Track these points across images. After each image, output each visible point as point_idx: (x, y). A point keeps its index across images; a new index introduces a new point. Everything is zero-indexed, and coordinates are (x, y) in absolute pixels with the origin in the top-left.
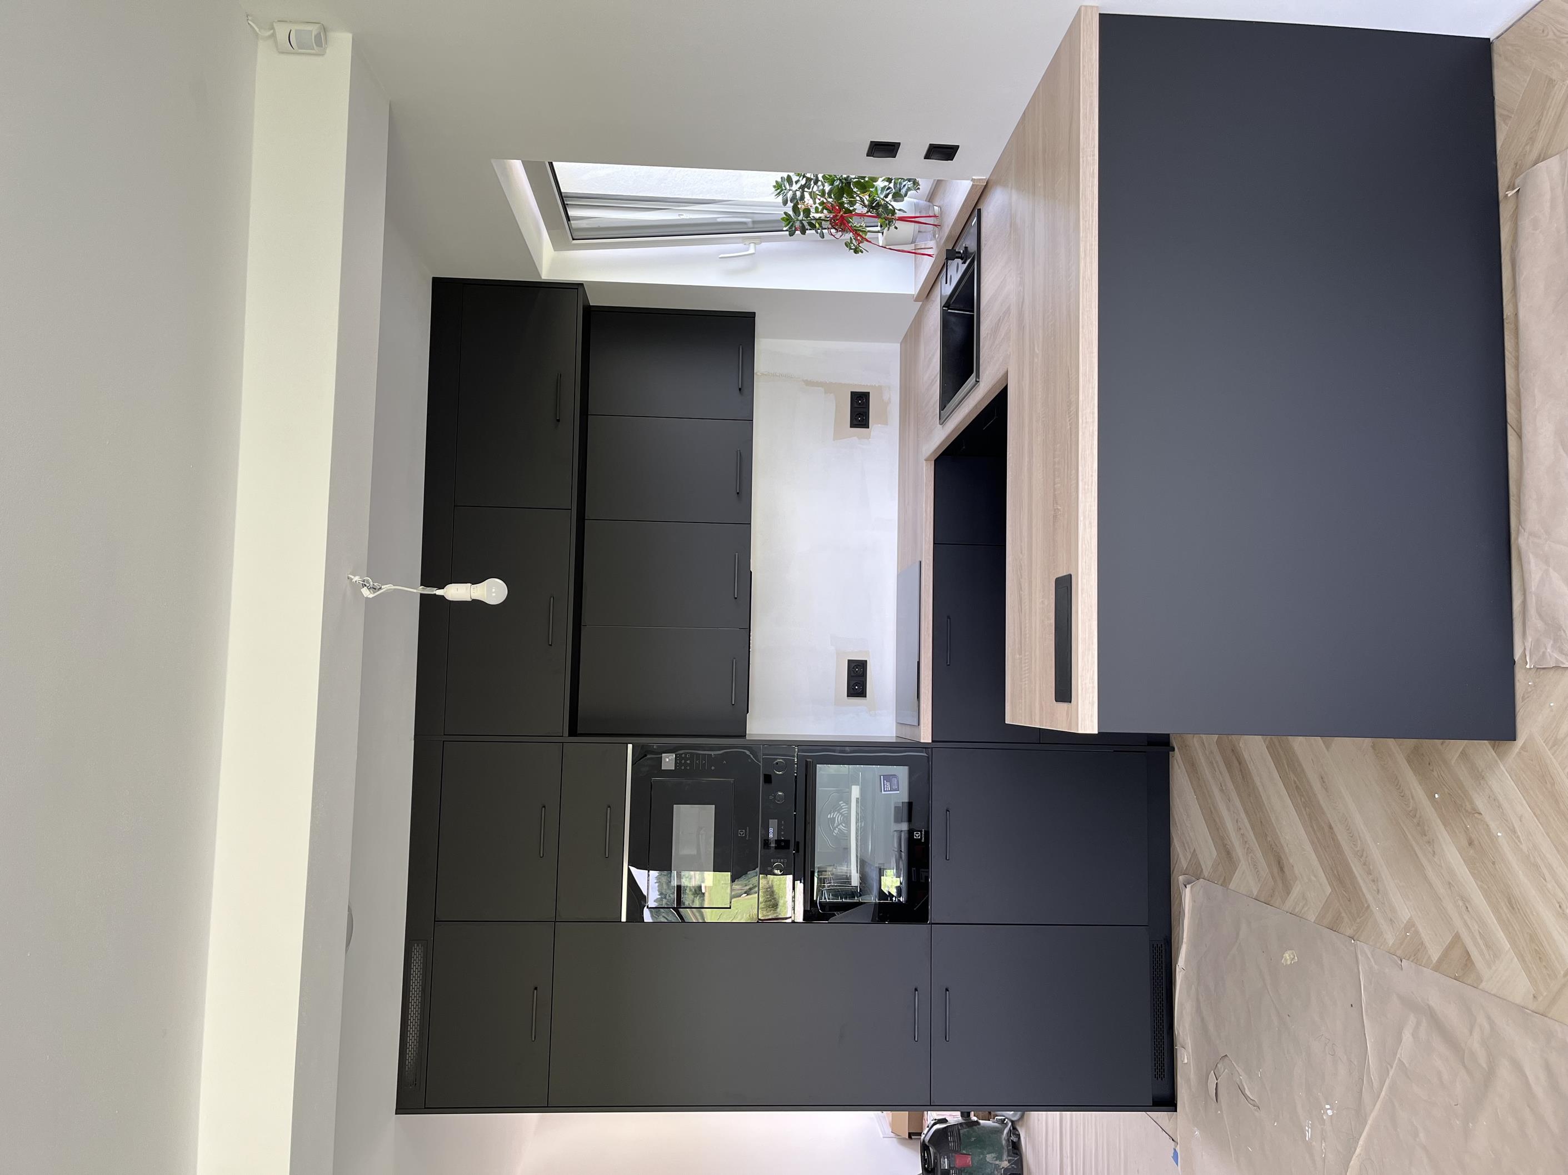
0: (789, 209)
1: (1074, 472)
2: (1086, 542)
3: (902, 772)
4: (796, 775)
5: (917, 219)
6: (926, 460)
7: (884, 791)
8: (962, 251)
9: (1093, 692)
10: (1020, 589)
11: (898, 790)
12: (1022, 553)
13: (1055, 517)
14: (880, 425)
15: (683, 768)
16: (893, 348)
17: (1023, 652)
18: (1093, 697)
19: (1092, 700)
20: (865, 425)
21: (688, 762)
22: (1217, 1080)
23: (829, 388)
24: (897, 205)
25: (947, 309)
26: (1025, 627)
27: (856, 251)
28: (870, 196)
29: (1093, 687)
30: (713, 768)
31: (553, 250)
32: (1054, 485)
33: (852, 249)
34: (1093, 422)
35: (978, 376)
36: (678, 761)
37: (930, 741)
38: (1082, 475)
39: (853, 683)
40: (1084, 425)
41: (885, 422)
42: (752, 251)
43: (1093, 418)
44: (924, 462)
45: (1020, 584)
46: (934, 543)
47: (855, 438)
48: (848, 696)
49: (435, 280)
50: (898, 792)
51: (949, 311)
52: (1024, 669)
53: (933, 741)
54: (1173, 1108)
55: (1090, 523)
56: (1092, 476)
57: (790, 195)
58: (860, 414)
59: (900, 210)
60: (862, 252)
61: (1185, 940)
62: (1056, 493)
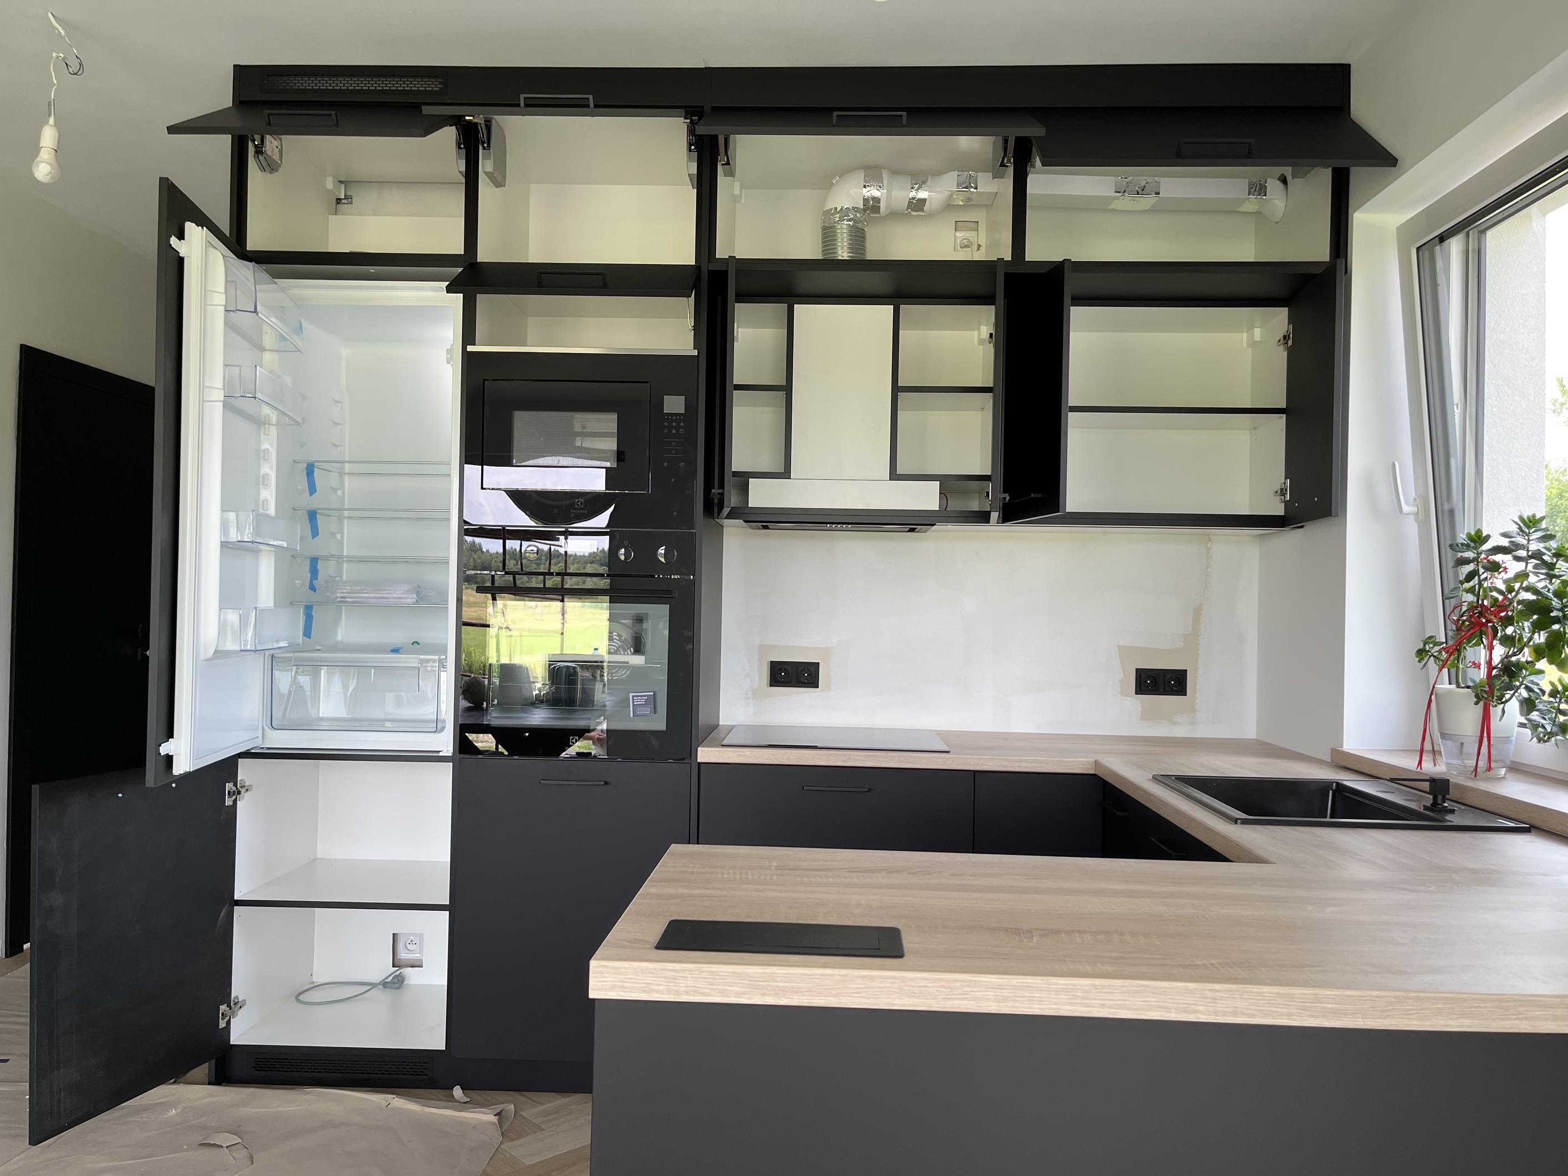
0: (1497, 540)
1: (1109, 968)
2: (967, 989)
3: (658, 723)
4: (656, 576)
5: (1485, 740)
6: (1096, 762)
7: (633, 696)
8: (1446, 805)
9: (669, 992)
10: (890, 871)
11: (634, 716)
12: (952, 875)
13: (1017, 932)
14: (1140, 709)
15: (666, 424)
16: (1250, 731)
17: (779, 872)
18: (658, 991)
19: (652, 991)
20: (1141, 690)
21: (674, 431)
22: (227, 1147)
23: (1192, 639)
24: (1513, 706)
25: (1334, 788)
26: (820, 876)
27: (1421, 653)
28: (1527, 662)
29: (678, 993)
30: (665, 464)
31: (1397, 225)
32: (1079, 932)
33: (1425, 645)
34: (1216, 1013)
35: (1244, 822)
36: (674, 418)
37: (699, 761)
38: (1103, 987)
39: (789, 668)
40: (1209, 994)
41: (1146, 716)
42: (1405, 508)
43: (1225, 1014)
44: (1094, 760)
45: (898, 871)
46: (975, 772)
47: (1122, 676)
48: (772, 662)
49: (1346, 68)
50: (632, 716)
51: (1331, 792)
52: (750, 872)
53: (699, 763)
54: (213, 1080)
55: (1006, 999)
56: (1102, 1006)
57: (1521, 540)
58: (1155, 681)
59: (1503, 711)
60: (1419, 661)
61: (427, 1110)
62: (1064, 935)
